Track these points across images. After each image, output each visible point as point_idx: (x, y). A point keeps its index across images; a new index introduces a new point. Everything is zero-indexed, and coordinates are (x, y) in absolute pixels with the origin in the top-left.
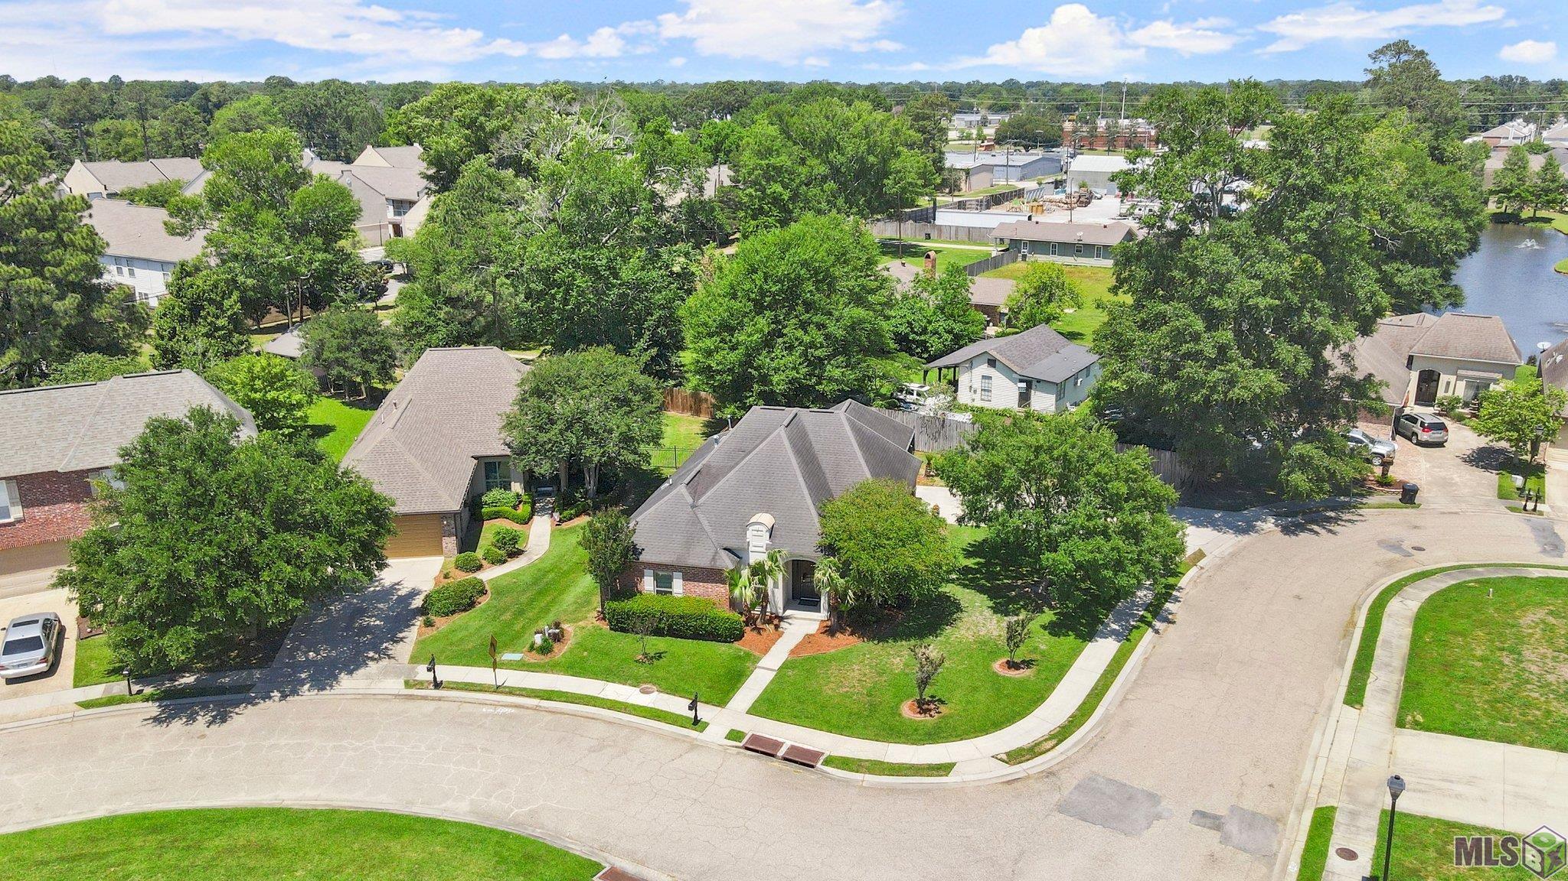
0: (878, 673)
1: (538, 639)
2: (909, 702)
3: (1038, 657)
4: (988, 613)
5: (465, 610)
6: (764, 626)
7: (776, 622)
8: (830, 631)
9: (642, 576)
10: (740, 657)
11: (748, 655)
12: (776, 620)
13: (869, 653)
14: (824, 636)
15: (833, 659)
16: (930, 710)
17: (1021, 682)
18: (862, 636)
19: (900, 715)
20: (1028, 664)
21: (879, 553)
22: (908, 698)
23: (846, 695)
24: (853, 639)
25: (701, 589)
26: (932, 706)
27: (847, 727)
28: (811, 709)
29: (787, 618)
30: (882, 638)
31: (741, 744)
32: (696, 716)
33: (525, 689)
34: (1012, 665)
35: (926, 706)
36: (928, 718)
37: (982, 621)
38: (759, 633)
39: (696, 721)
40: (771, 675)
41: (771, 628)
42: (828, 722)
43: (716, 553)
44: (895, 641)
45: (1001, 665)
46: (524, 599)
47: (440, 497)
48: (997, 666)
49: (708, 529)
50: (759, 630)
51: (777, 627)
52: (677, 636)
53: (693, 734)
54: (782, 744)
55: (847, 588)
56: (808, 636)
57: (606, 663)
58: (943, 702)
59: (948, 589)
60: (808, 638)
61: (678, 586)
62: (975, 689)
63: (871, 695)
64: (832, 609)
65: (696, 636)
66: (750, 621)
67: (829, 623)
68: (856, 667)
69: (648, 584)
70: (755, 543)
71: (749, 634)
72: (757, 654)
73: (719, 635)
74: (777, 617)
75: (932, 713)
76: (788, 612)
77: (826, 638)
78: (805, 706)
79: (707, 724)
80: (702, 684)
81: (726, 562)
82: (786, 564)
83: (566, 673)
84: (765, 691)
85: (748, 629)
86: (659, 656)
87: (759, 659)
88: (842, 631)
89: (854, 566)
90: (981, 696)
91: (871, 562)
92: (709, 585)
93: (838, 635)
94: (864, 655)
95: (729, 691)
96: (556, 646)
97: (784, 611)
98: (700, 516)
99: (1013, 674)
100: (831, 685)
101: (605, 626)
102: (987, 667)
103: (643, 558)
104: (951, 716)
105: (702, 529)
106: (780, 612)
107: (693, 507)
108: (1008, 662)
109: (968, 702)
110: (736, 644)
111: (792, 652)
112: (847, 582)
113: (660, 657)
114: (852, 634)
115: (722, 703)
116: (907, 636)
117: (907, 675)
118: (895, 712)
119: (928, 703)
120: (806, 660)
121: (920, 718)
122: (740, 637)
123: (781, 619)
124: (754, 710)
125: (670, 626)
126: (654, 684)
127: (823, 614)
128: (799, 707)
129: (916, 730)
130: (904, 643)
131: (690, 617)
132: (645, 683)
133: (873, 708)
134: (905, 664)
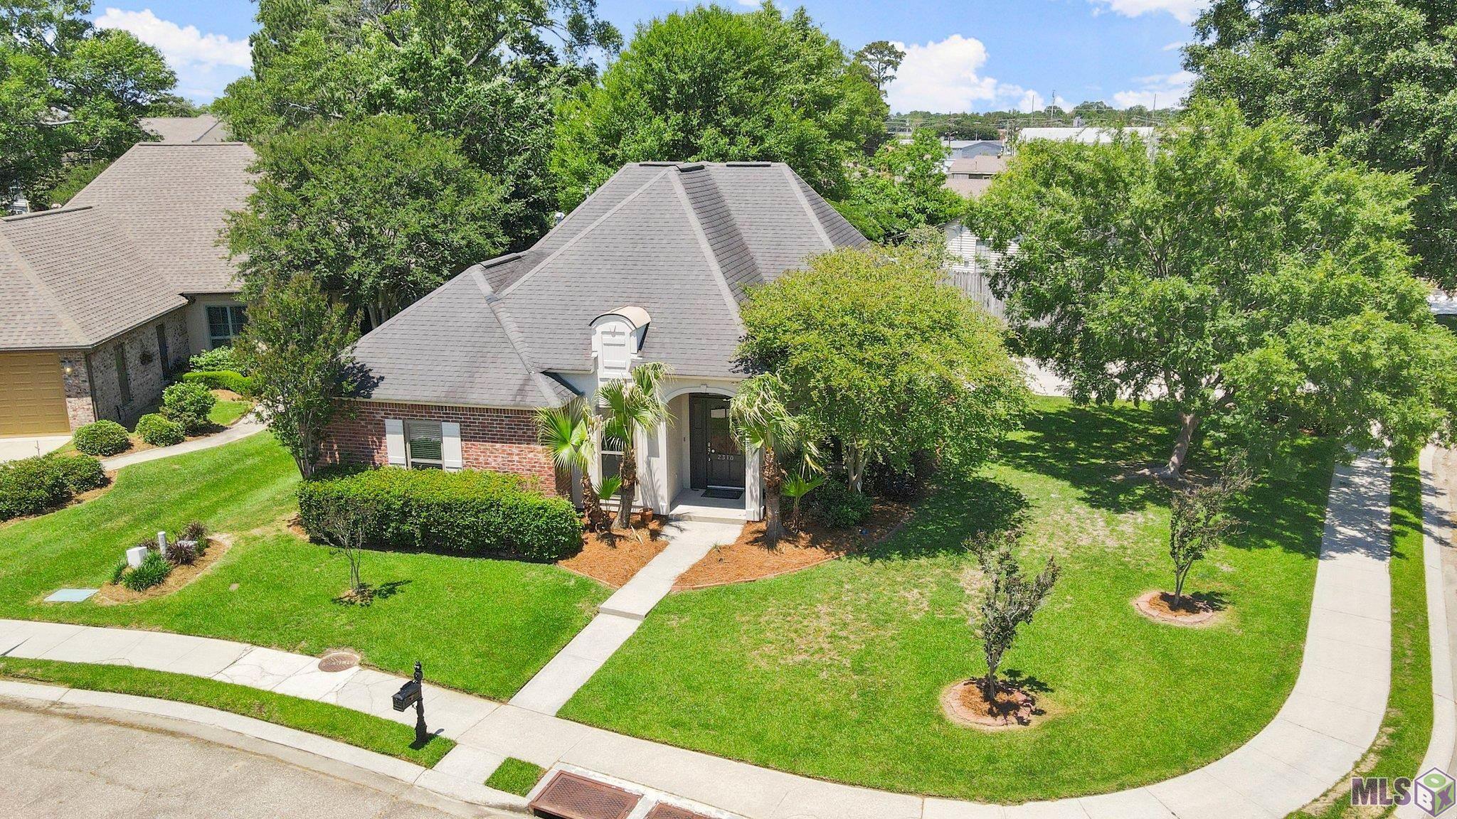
0: (876, 621)
1: (135, 558)
2: (960, 687)
3: (1226, 587)
4: (1083, 509)
5: (37, 511)
6: (626, 533)
7: (653, 525)
8: (766, 540)
9: (381, 433)
10: (566, 590)
11: (584, 586)
12: (654, 522)
13: (851, 580)
14: (755, 549)
15: (771, 591)
16: (1016, 707)
17: (1214, 639)
18: (832, 548)
19: (941, 719)
20: (1212, 601)
21: (873, 352)
22: (953, 677)
23: (802, 671)
24: (817, 552)
25: (497, 456)
26: (1018, 697)
27: (807, 751)
28: (719, 708)
29: (678, 518)
30: (877, 552)
31: (523, 802)
32: (421, 725)
33: (47, 663)
34: (1176, 603)
35: (1002, 697)
36: (1015, 727)
37: (1074, 523)
38: (613, 545)
39: (422, 737)
40: (631, 627)
41: (643, 534)
42: (758, 738)
43: (528, 379)
44: (906, 555)
45: (1151, 603)
46: (175, 495)
47: (59, 324)
48: (1143, 602)
49: (514, 335)
50: (611, 539)
51: (655, 534)
52: (439, 550)
53: (406, 771)
54: (634, 799)
55: (803, 436)
56: (718, 549)
57: (269, 605)
58: (1042, 687)
59: (993, 471)
60: (719, 553)
61: (453, 450)
62: (1110, 657)
63: (862, 671)
64: (770, 491)
65: (480, 550)
66: (600, 523)
67: (763, 526)
68: (823, 609)
69: (394, 449)
70: (608, 362)
71: (593, 545)
72: (604, 583)
73: (527, 547)
74: (657, 516)
75: (1024, 713)
76: (681, 509)
77: (758, 553)
78: (702, 698)
79: (450, 745)
80: (467, 648)
81: (548, 397)
82: (674, 405)
83: (168, 627)
84: (610, 663)
85: (590, 537)
86: (390, 589)
87: (607, 595)
88: (792, 538)
89: (816, 381)
90: (1131, 672)
91: (858, 373)
92: (515, 449)
93: (784, 547)
94: (840, 584)
95: (524, 665)
96: (179, 572)
97: (673, 504)
98: (503, 316)
99: (1183, 620)
100: (767, 649)
101: (302, 537)
102: (1121, 608)
103: (378, 394)
104: (1072, 721)
105: (506, 340)
106: (664, 506)
107: (490, 300)
108: (1165, 597)
109: (1106, 687)
110: (563, 566)
111: (682, 579)
112: (802, 423)
113: (392, 591)
114: (813, 543)
115: (502, 692)
116: (931, 548)
117: (942, 624)
118: (928, 712)
119: (1007, 688)
120: (710, 594)
121: (994, 725)
122: (572, 549)
123: (665, 520)
124: (575, 710)
125: (425, 528)
126: (358, 649)
127: (752, 509)
128: (688, 699)
129: (991, 760)
130: (923, 561)
131: (464, 507)
132: (339, 646)
133: (872, 702)
134: (933, 603)
